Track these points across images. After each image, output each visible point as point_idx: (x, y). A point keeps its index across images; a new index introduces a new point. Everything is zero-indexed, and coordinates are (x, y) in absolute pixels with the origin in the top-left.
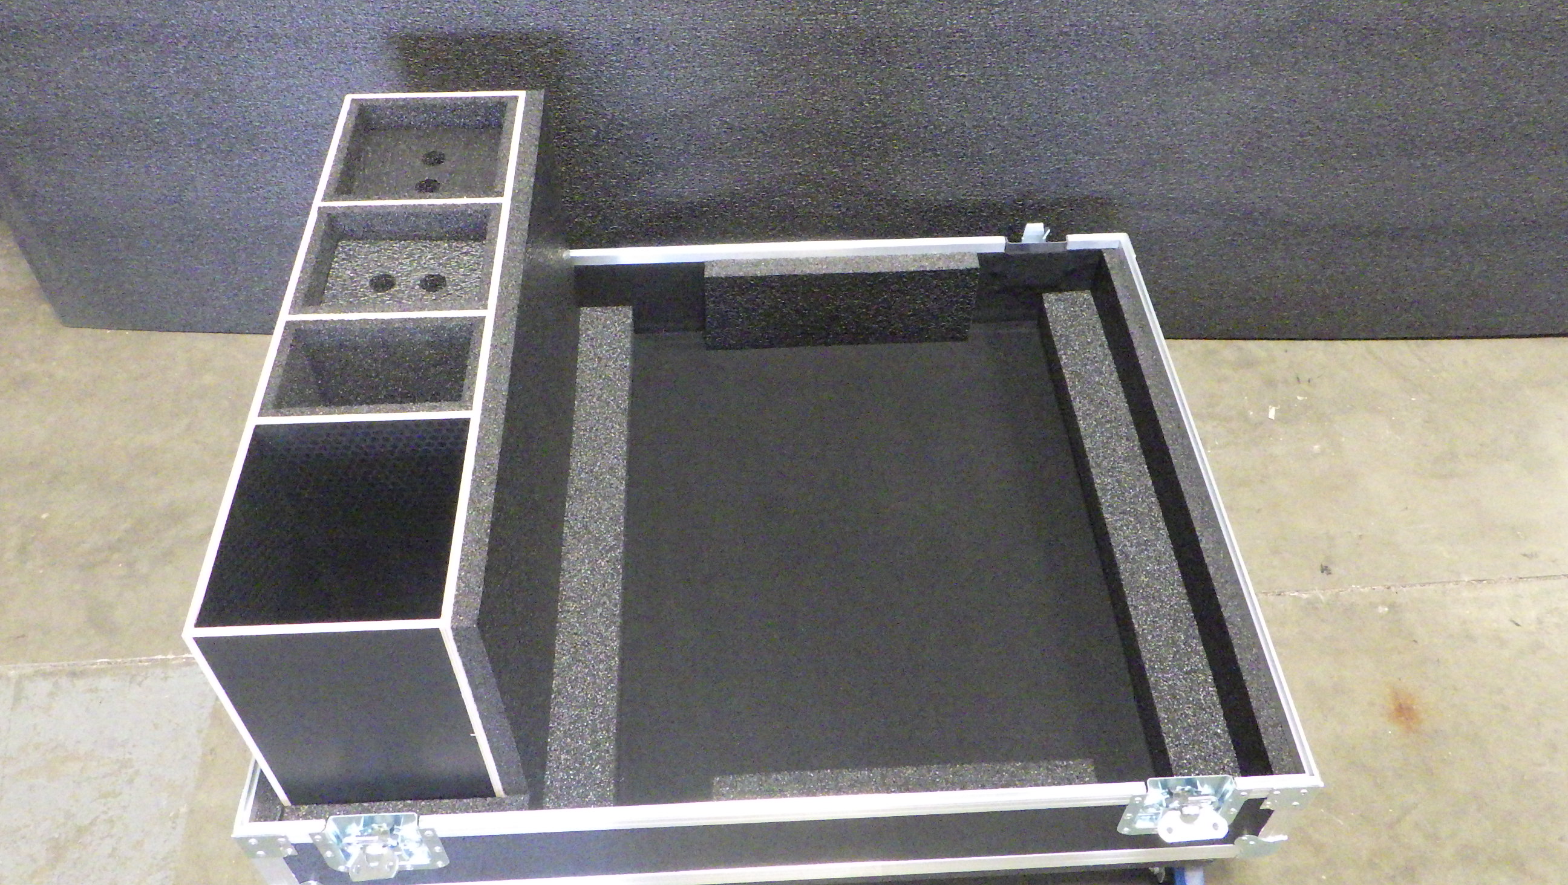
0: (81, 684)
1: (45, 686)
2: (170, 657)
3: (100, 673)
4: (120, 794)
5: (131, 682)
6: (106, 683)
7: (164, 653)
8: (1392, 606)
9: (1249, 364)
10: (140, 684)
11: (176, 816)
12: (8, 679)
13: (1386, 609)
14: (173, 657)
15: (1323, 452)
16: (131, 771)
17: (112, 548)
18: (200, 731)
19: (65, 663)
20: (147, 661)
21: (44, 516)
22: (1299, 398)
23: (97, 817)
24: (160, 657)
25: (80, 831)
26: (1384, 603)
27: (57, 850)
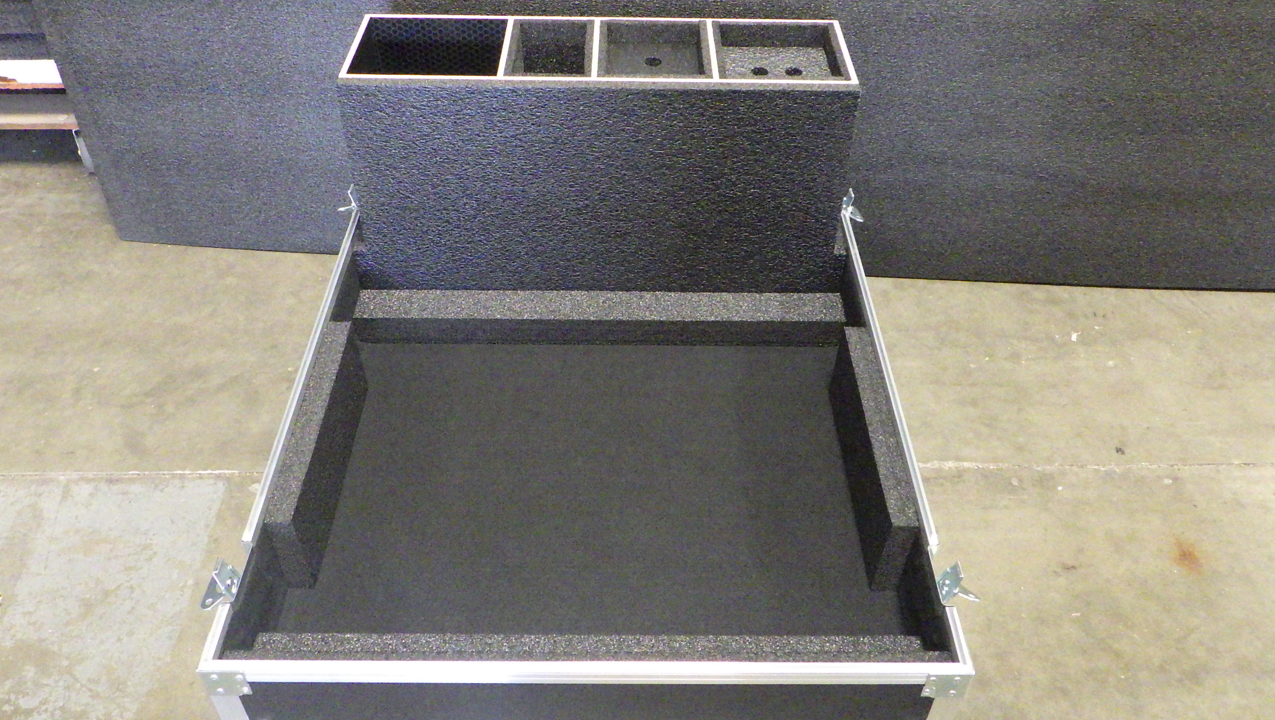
0: (115, 488)
1: (87, 488)
2: (187, 472)
3: (132, 480)
4: (141, 568)
5: (155, 489)
6: (135, 488)
7: (184, 469)
8: (1176, 479)
9: (1054, 302)
10: (162, 491)
11: (184, 586)
12: (58, 482)
13: (1171, 481)
14: (189, 472)
15: (1116, 366)
16: (150, 552)
17: (147, 395)
18: (207, 526)
19: (104, 473)
20: (168, 474)
21: (96, 370)
22: (1097, 328)
23: (122, 584)
24: (179, 472)
25: (106, 594)
26: (1168, 477)
27: (88, 606)
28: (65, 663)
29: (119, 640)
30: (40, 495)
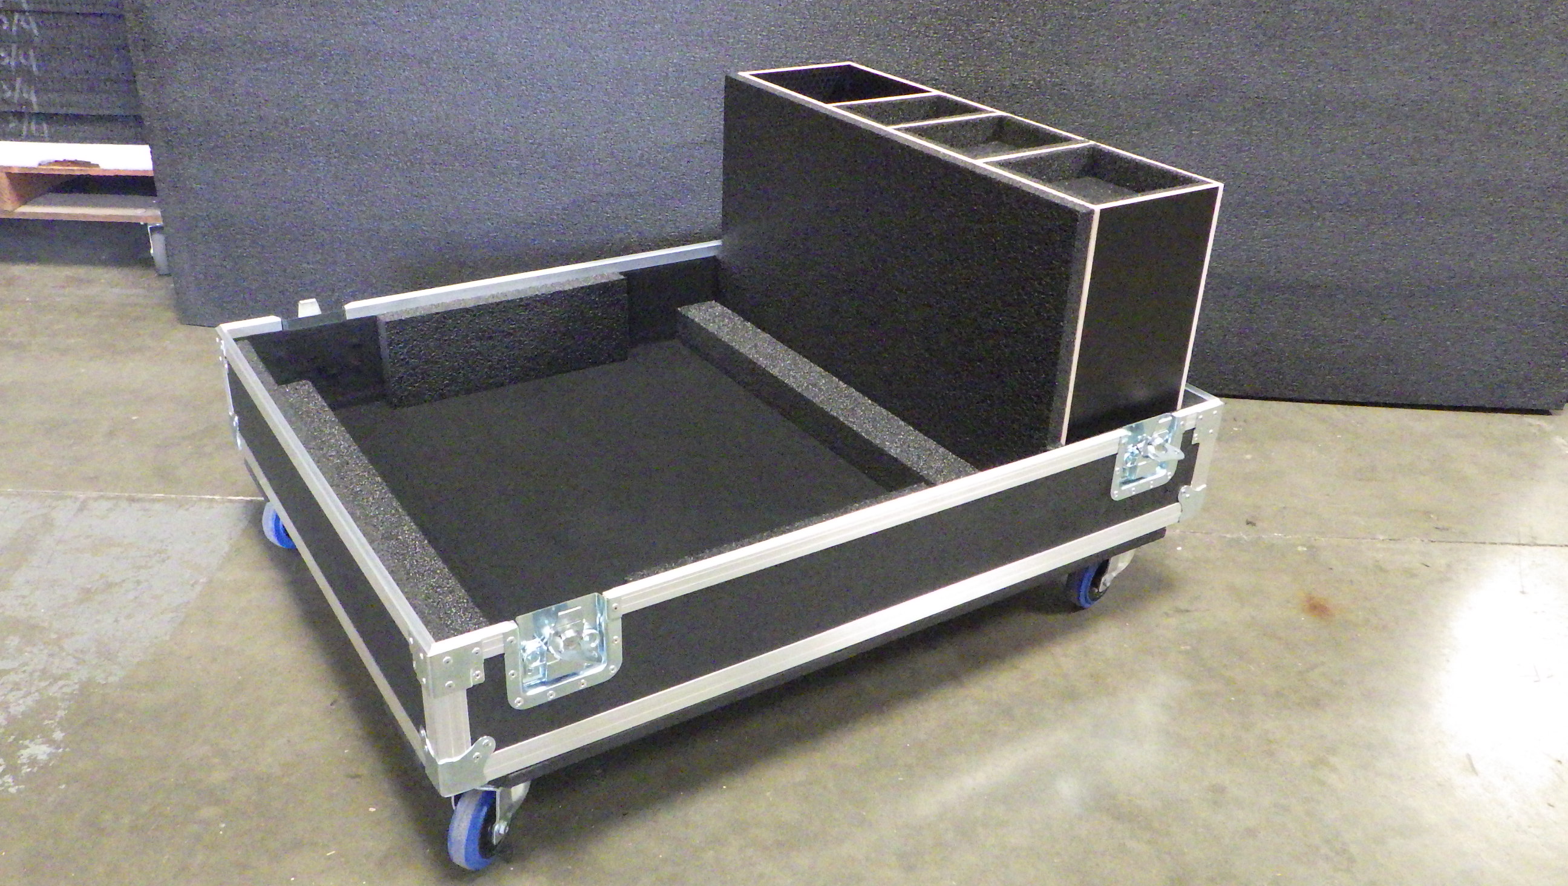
0: (136, 505)
1: (105, 504)
3: (154, 500)
4: (152, 567)
5: (179, 508)
6: (157, 506)
8: (1311, 547)
10: (186, 511)
11: (196, 583)
12: (76, 499)
13: (1306, 549)
15: (1253, 459)
16: (164, 556)
17: (186, 438)
19: (127, 494)
20: (196, 498)
21: (134, 418)
23: (128, 578)
24: (208, 497)
25: (110, 586)
26: (1303, 545)
27: (87, 594)
28: (54, 636)
29: (116, 621)
30: (55, 508)
